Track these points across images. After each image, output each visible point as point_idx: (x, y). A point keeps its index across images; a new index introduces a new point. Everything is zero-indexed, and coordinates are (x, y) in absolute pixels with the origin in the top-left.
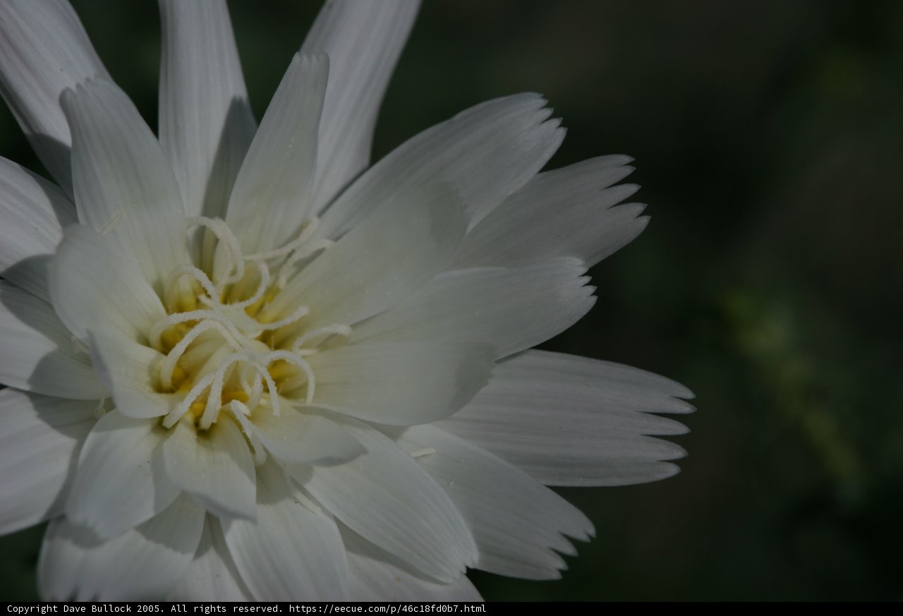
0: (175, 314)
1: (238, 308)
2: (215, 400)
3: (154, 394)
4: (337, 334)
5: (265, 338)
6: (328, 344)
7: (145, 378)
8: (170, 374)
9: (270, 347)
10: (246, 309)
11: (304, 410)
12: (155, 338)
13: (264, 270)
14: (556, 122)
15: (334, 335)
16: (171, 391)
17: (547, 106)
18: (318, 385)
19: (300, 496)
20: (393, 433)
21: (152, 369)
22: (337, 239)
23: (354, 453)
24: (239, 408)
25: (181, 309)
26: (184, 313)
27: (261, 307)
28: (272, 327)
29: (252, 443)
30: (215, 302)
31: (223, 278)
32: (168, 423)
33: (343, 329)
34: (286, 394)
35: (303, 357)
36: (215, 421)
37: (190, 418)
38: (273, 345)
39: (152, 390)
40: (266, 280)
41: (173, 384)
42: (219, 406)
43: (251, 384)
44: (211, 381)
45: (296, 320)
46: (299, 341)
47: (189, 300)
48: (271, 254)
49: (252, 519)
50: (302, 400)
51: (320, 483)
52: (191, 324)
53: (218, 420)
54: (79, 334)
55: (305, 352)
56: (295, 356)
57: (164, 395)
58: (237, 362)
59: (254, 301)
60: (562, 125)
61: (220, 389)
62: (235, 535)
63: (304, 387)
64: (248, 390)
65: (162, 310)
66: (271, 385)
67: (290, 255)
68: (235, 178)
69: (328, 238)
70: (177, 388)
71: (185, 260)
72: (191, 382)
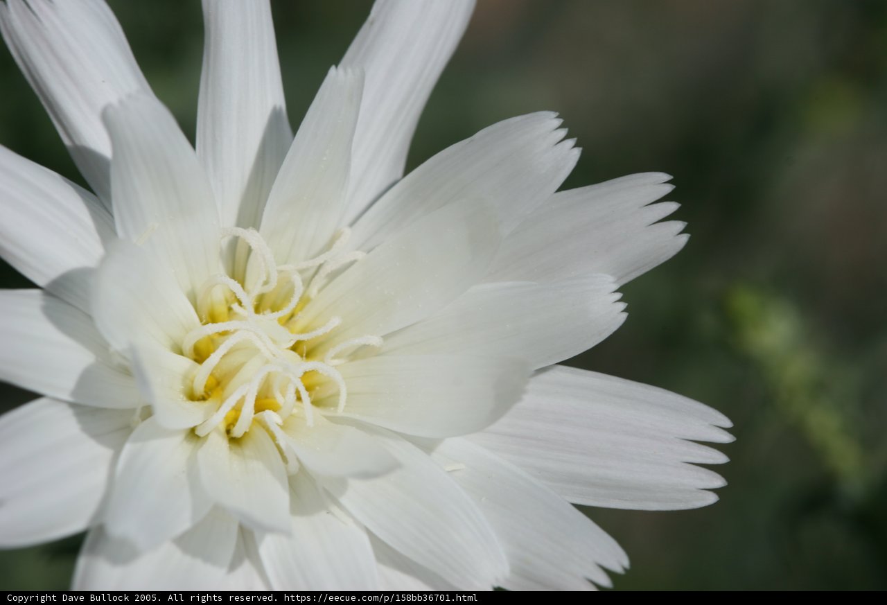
0: (210, 324)
1: (270, 319)
2: (248, 410)
3: (188, 402)
4: (369, 345)
5: (294, 348)
6: (358, 354)
7: (179, 386)
8: (204, 383)
9: (302, 356)
10: (280, 320)
11: (334, 420)
12: (188, 346)
13: (298, 280)
14: (571, 142)
15: (364, 346)
16: (204, 399)
17: (563, 126)
18: (349, 394)
19: (335, 509)
20: (427, 446)
21: (187, 378)
22: (369, 252)
23: (391, 467)
24: (271, 417)
25: (213, 319)
26: (219, 324)
27: (292, 316)
28: (302, 337)
29: (286, 454)
30: (247, 311)
31: (255, 286)
32: (198, 432)
33: (375, 340)
34: (316, 403)
35: (336, 367)
36: (247, 431)
37: (223, 428)
38: (304, 355)
39: (185, 399)
40: (299, 289)
41: (206, 392)
42: (253, 416)
43: (283, 394)
44: (244, 390)
45: (328, 331)
46: (332, 352)
47: (222, 309)
48: (304, 265)
49: (287, 533)
50: (332, 409)
51: (355, 496)
52: (225, 334)
53: (250, 428)
54: (118, 344)
55: (336, 362)
56: (328, 367)
57: (196, 403)
58: (269, 373)
59: (285, 312)
60: (577, 145)
61: (254, 399)
62: (268, 548)
63: (338, 394)
64: (279, 399)
65: (197, 319)
66: (304, 394)
67: (320, 266)
68: (269, 191)
69: (358, 249)
70: (209, 396)
71: (219, 270)
72: (223, 389)
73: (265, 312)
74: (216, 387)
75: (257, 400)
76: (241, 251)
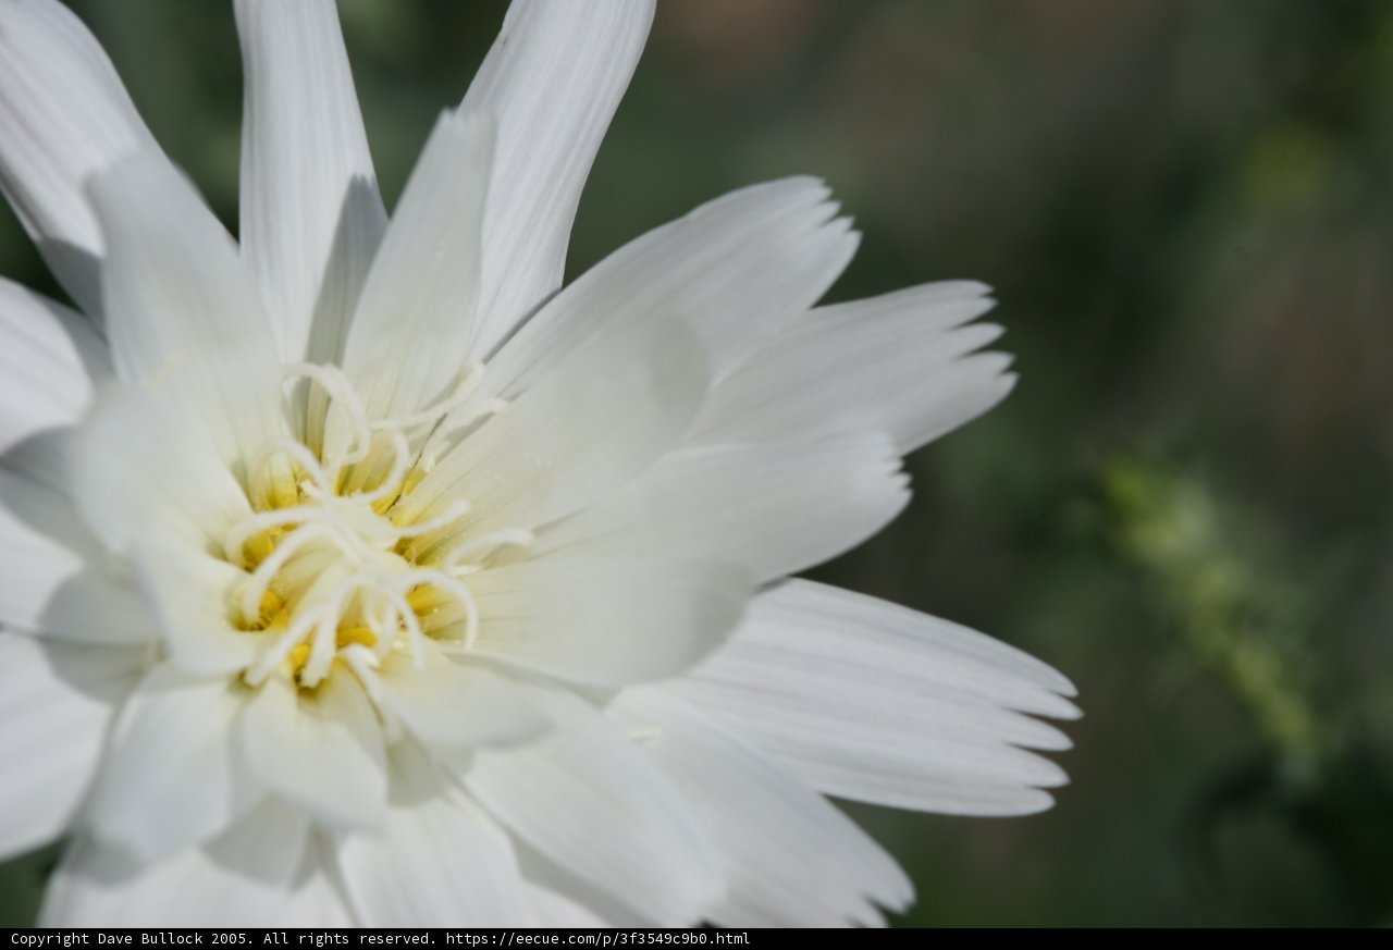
0: (266, 512)
1: (359, 502)
2: (325, 643)
3: (234, 633)
4: (512, 544)
5: (401, 548)
6: (496, 557)
7: (219, 608)
8: (257, 602)
9: (409, 560)
10: (374, 505)
11: (460, 659)
12: (233, 546)
13: (401, 444)
14: (845, 223)
15: (505, 547)
16: (261, 628)
17: (832, 198)
18: (482, 620)
19: (456, 794)
20: (598, 698)
21: (228, 594)
22: (512, 398)
23: (536, 731)
24: (360, 656)
25: (274, 503)
26: (280, 511)
27: (398, 497)
28: (411, 532)
29: (382, 712)
30: (324, 492)
31: (337, 457)
32: (252, 679)
33: (520, 536)
34: (434, 634)
35: (461, 578)
36: (325, 675)
37: (287, 672)
38: (413, 560)
39: (230, 628)
40: (404, 461)
41: (262, 617)
42: (331, 652)
43: (380, 618)
44: (319, 615)
45: (449, 522)
46: (455, 554)
47: (287, 489)
48: (411, 420)
49: (378, 832)
50: (458, 642)
51: (486, 775)
52: (289, 528)
53: (330, 673)
55: (463, 570)
56: (450, 578)
57: (247, 635)
58: (359, 588)
59: (385, 491)
60: (855, 227)
61: (334, 627)
62: (352, 856)
63: (462, 622)
64: (375, 627)
65: (245, 504)
66: (411, 620)
67: (439, 423)
69: (498, 396)
70: (268, 623)
71: (281, 430)
72: (289, 613)
73: (353, 494)
74: (276, 611)
75: (340, 630)
76: (315, 401)
